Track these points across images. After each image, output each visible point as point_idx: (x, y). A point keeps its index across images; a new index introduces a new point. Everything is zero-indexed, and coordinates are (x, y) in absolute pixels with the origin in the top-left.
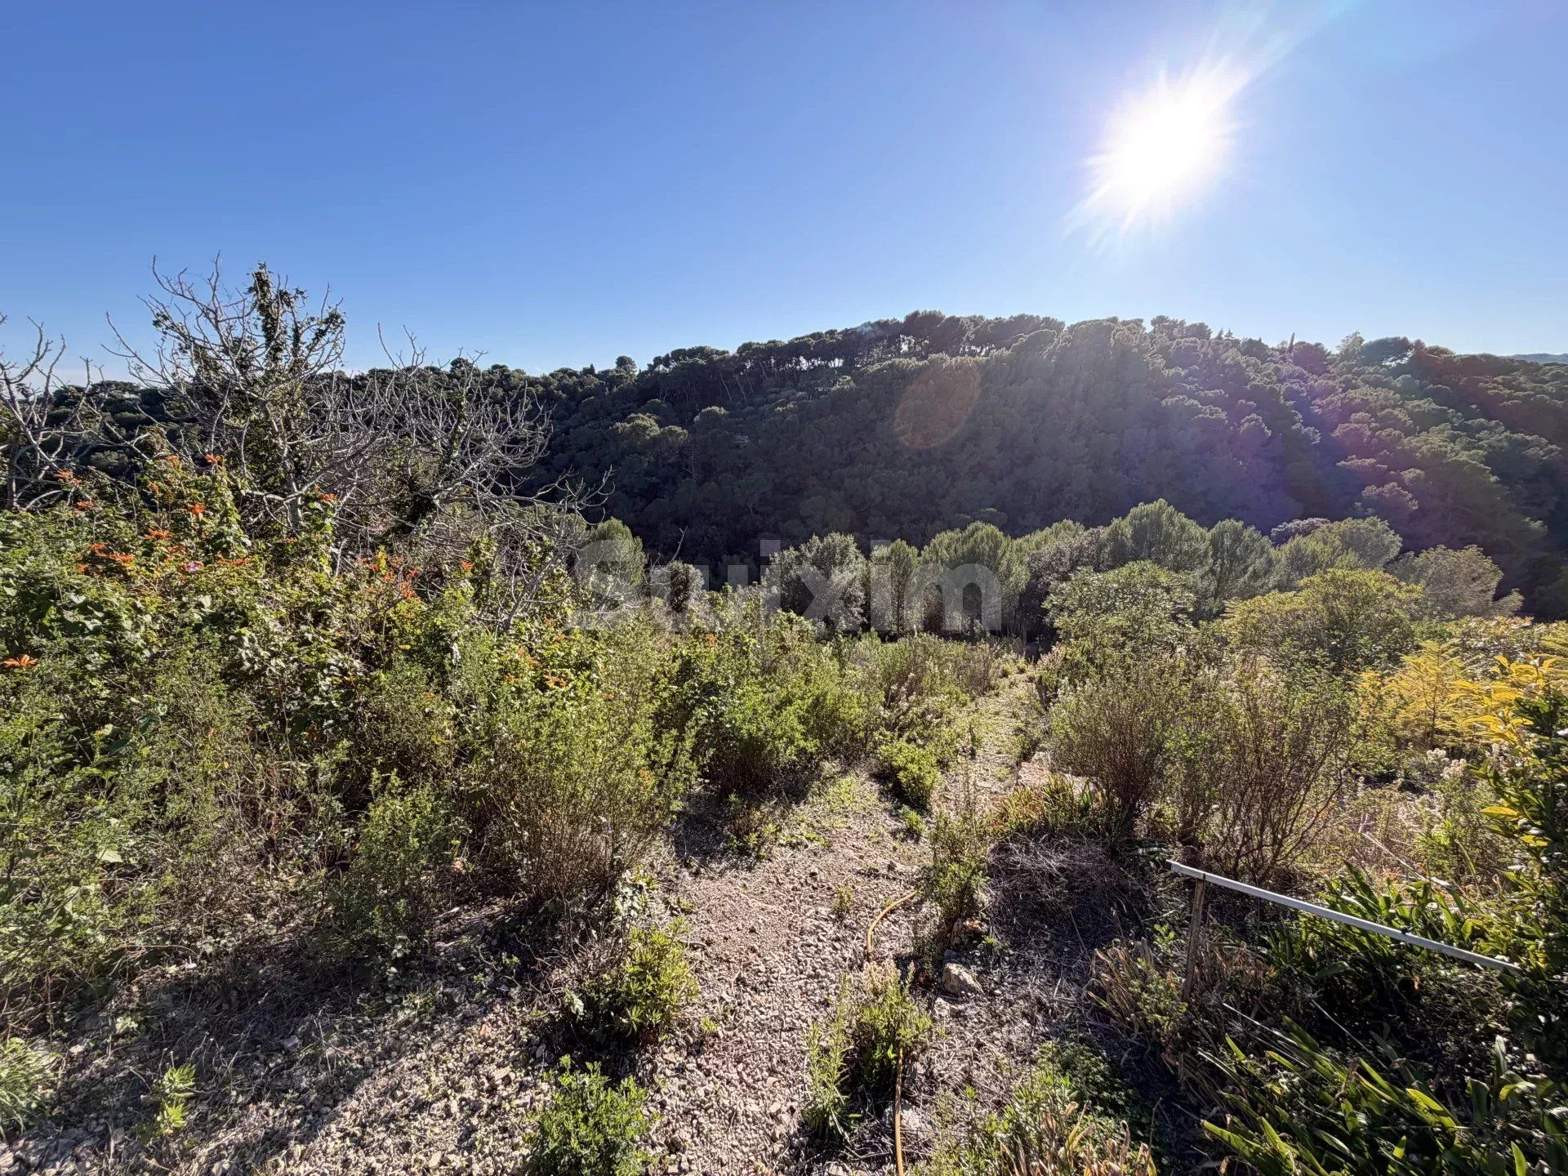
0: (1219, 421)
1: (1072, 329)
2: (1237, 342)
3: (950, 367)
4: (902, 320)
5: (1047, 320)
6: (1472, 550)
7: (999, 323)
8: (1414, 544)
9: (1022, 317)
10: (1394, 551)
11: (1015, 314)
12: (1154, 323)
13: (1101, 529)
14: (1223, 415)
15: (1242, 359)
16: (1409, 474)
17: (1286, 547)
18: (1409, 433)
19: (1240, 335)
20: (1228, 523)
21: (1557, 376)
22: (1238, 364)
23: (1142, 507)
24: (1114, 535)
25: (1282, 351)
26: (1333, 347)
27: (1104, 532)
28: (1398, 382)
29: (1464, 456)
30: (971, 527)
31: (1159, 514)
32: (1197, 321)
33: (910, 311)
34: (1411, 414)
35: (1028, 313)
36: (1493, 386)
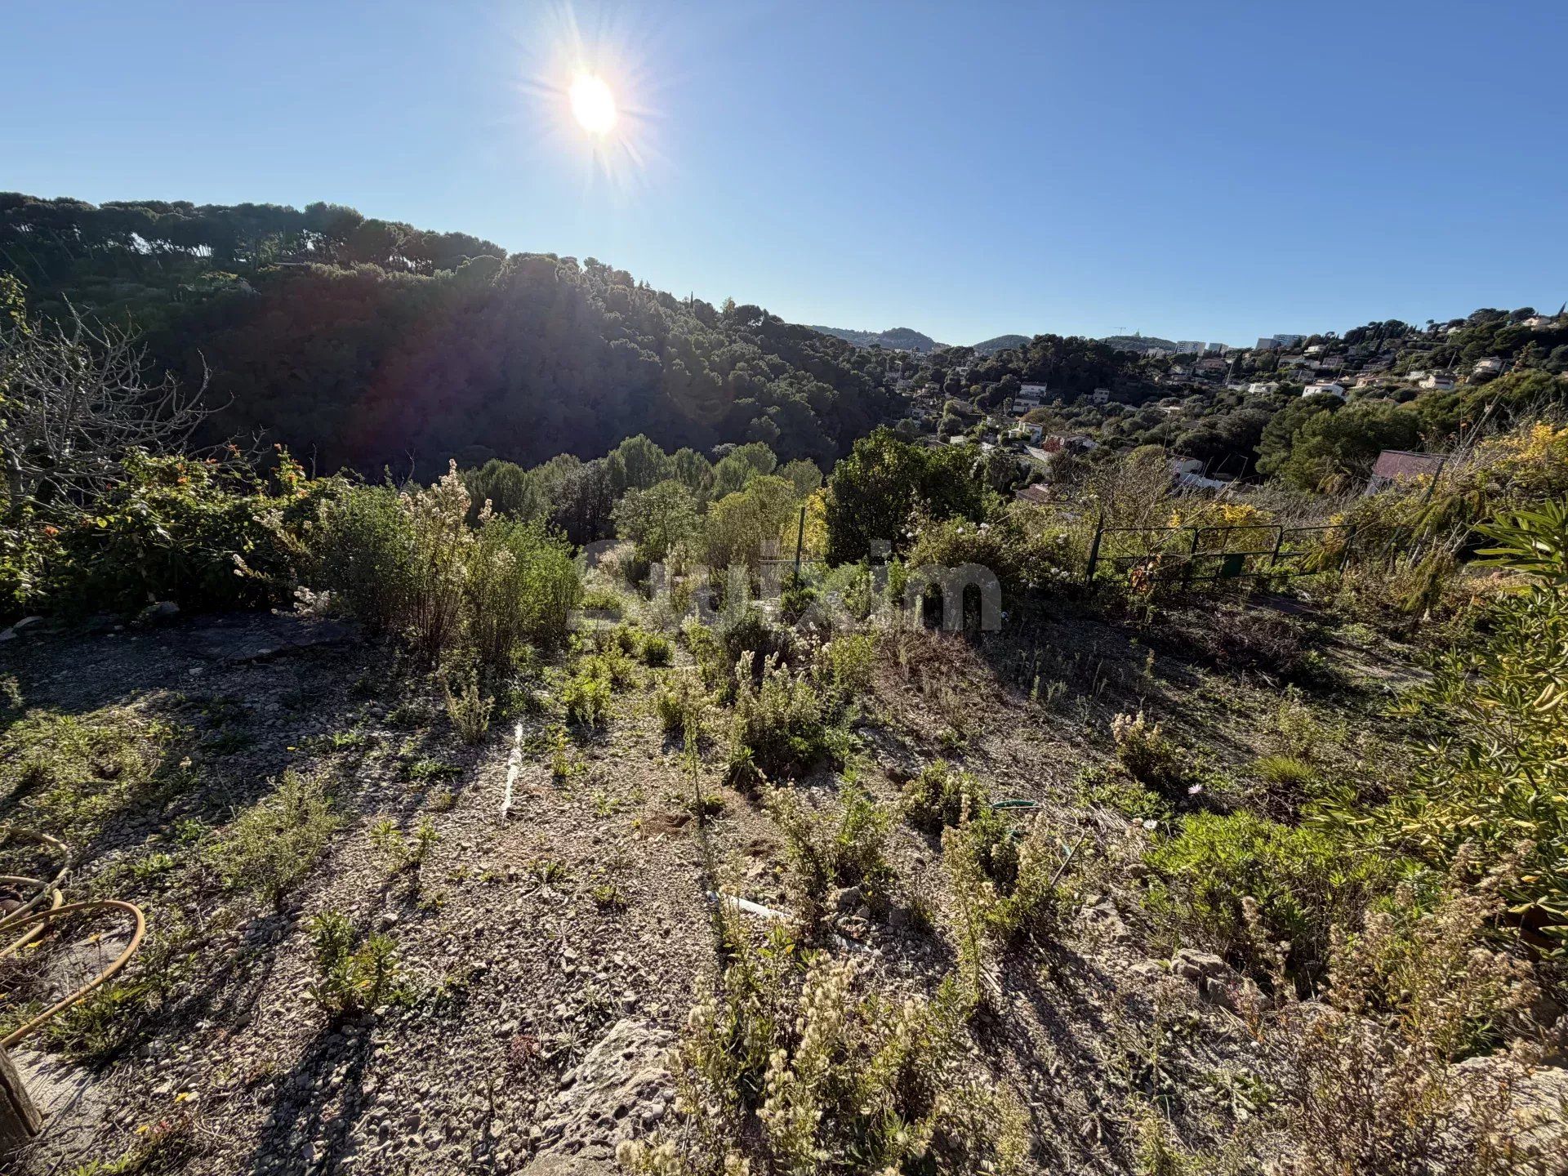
0: (654, 363)
1: (515, 258)
2: (654, 293)
3: (387, 282)
4: (302, 210)
5: (486, 244)
6: (809, 461)
7: (432, 237)
8: (783, 460)
9: (458, 236)
10: (774, 464)
11: (452, 232)
12: (586, 263)
13: (601, 460)
14: (657, 359)
15: (662, 310)
16: (772, 410)
17: (719, 466)
18: (770, 380)
19: (657, 287)
20: (685, 450)
21: (833, 344)
22: (659, 315)
23: (628, 441)
24: (613, 462)
25: (686, 304)
26: (719, 308)
27: (604, 463)
28: (757, 339)
29: (798, 397)
30: (488, 465)
31: (641, 445)
32: (623, 269)
33: (314, 201)
34: (768, 364)
35: (467, 232)
36: (804, 345)
